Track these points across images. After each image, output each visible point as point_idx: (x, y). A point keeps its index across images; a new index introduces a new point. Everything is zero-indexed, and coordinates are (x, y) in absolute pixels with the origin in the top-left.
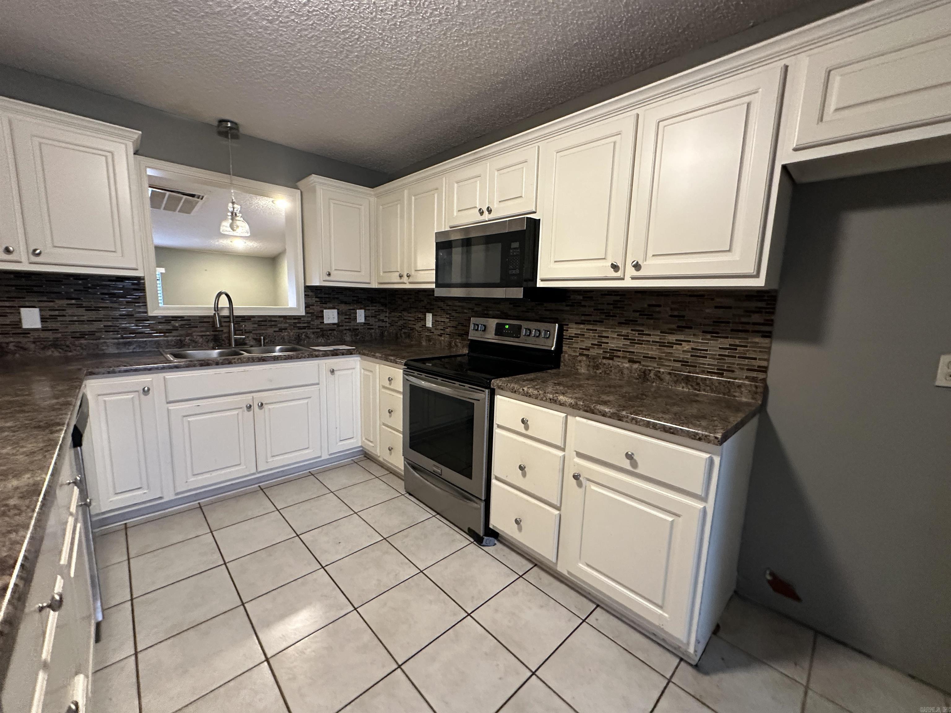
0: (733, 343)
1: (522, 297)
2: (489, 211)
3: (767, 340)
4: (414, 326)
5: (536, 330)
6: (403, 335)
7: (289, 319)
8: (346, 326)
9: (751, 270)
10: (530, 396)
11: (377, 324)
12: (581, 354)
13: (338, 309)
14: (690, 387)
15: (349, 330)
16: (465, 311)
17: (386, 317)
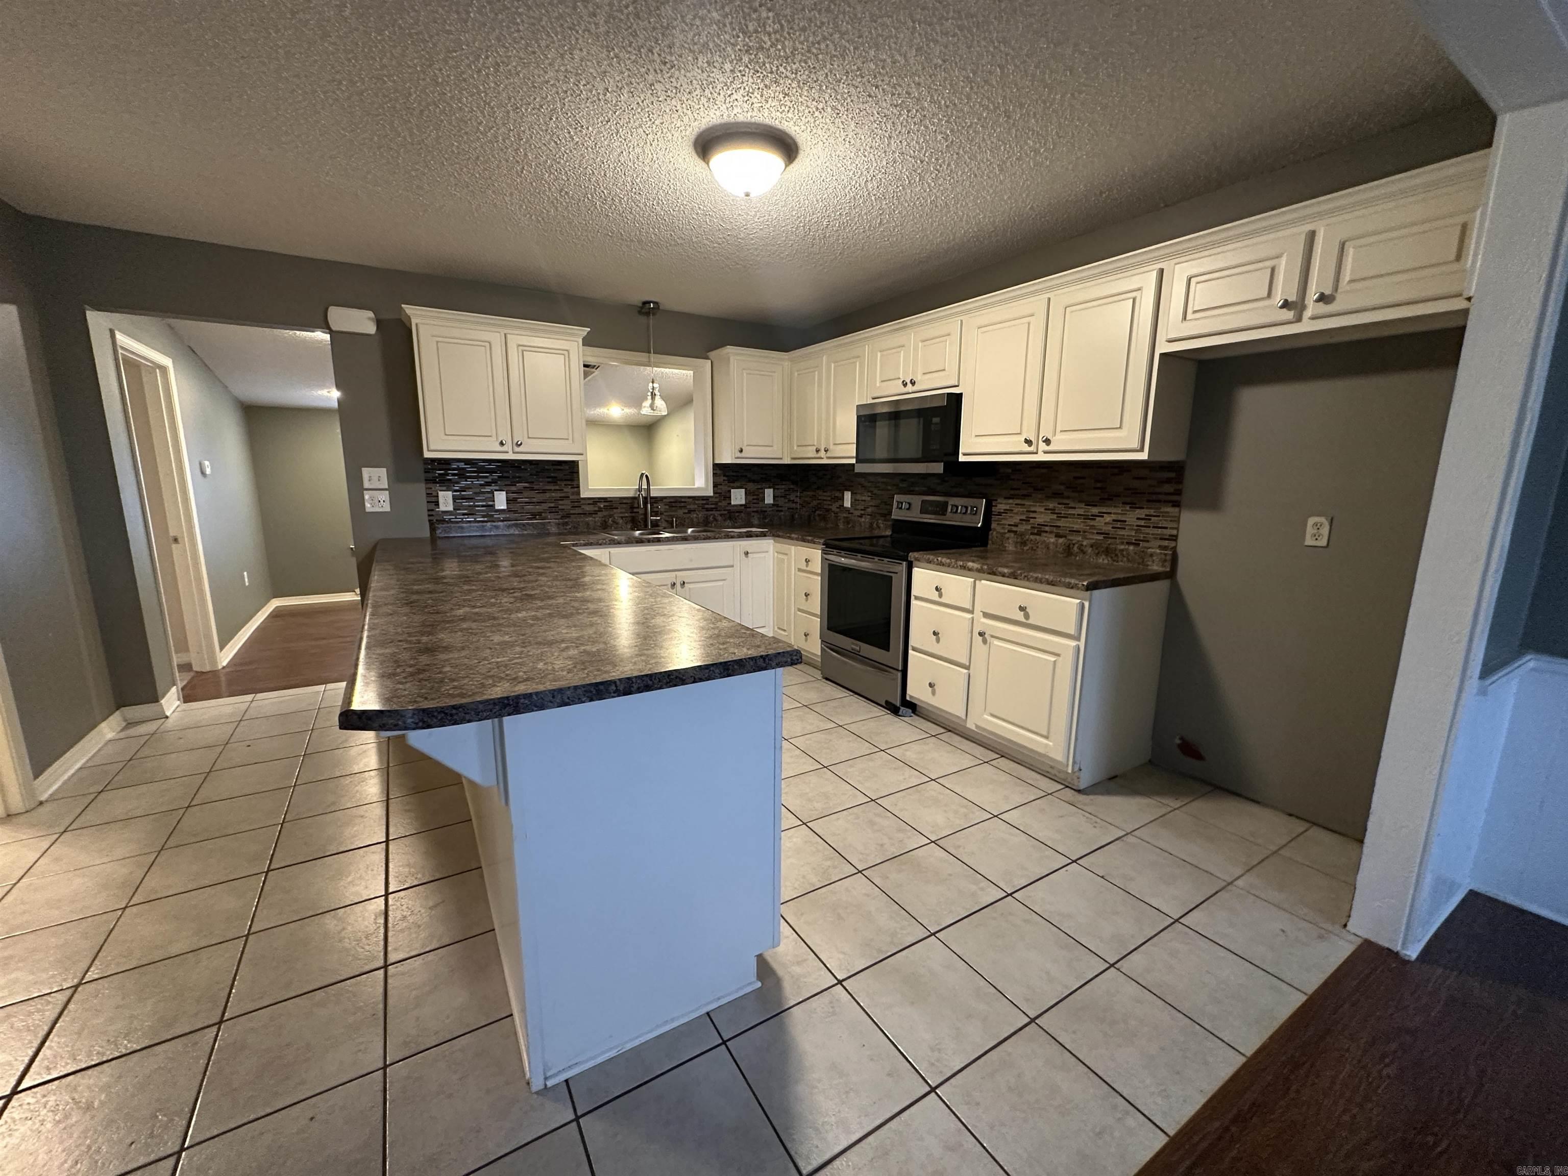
0: (1148, 513)
1: (942, 472)
2: (913, 383)
3: (1177, 509)
4: (830, 507)
5: (962, 506)
6: (817, 518)
7: (698, 500)
8: (754, 507)
9: (1135, 444)
10: (943, 565)
11: (787, 505)
12: (1009, 531)
13: (746, 489)
14: (1110, 559)
15: (757, 512)
16: (889, 488)
17: (797, 497)
